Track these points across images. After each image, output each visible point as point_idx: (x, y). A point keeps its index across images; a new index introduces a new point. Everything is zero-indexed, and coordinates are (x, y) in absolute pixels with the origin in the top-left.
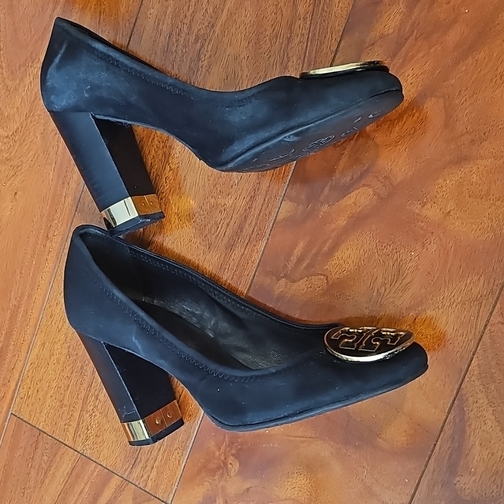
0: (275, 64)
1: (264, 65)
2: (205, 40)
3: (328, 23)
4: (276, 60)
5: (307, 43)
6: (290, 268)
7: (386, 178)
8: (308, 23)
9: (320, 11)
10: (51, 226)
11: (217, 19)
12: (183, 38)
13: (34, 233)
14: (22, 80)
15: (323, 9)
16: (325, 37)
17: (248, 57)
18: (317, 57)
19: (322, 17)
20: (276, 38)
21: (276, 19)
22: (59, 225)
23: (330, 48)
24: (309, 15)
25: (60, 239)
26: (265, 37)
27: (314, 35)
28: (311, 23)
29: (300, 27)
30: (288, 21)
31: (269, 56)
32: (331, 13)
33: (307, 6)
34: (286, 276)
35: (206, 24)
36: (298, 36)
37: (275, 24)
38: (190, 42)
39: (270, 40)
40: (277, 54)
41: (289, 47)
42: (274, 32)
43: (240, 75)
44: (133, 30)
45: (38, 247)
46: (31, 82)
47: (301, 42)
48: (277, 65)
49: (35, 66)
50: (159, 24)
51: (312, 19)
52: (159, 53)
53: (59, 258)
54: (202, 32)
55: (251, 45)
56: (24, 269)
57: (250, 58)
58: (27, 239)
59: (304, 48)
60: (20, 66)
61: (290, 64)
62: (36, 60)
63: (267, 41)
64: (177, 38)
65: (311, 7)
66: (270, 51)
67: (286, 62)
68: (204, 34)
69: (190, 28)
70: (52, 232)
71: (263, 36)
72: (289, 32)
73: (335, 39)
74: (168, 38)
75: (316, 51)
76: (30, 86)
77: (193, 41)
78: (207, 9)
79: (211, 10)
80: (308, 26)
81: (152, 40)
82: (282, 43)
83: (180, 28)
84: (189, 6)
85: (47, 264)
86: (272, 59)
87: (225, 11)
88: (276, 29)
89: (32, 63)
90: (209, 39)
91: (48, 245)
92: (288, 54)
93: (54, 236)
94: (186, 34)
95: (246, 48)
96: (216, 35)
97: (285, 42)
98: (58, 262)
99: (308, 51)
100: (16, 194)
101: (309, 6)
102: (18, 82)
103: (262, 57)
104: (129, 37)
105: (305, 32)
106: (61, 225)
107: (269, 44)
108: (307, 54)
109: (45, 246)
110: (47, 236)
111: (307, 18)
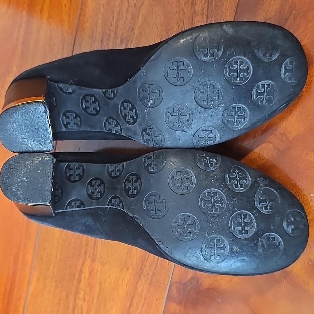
2: (128, 41)
3: (221, 16)
7: (283, 134)
8: (205, 17)
9: (213, 6)
11: (134, 24)
12: (112, 42)
15: (216, 4)
19: (216, 11)
21: (180, 17)
24: (205, 11)
28: (207, 17)
29: (199, 22)
30: (189, 18)
32: (222, 7)
33: (203, 4)
35: (127, 28)
37: (180, 22)
42: (179, 28)
51: (208, 14)
54: (125, 36)
65: (206, 4)
68: (127, 37)
69: (116, 33)
77: (119, 43)
78: (126, 18)
79: (130, 17)
80: (205, 20)
83: (108, 34)
87: (141, 17)
88: (181, 25)
90: (131, 40)
96: (136, 36)
101: (204, 4)
111: (203, 13)
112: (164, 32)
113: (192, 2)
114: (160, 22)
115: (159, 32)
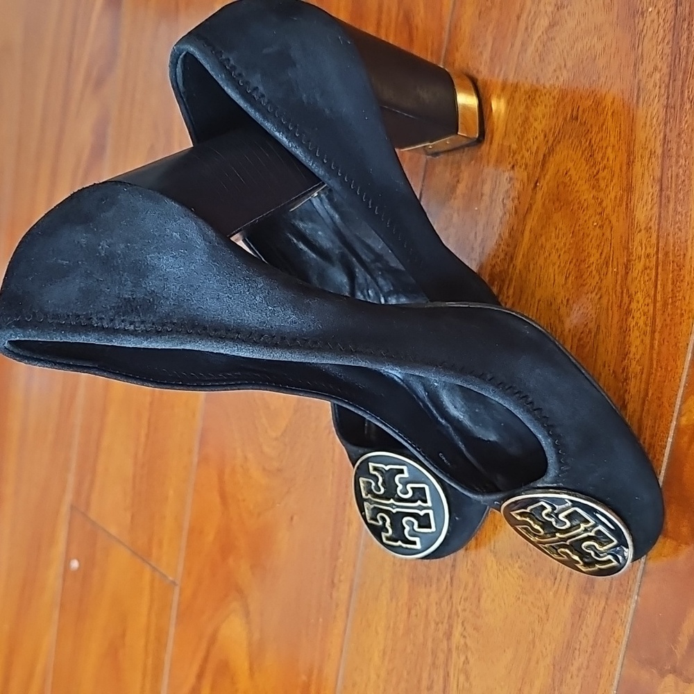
1: (593, 311)
3: (687, 232)
4: (610, 302)
5: (657, 269)
6: (679, 656)
8: (654, 236)
15: (675, 210)
17: (568, 300)
18: (675, 291)
19: (676, 223)
20: (607, 267)
21: (603, 234)
24: (653, 222)
26: (589, 267)
27: (666, 254)
28: (658, 236)
29: (641, 244)
30: (622, 237)
31: (598, 296)
32: (689, 215)
33: (649, 208)
34: (674, 671)
36: (640, 258)
37: (603, 244)
39: (598, 271)
41: (629, 278)
42: (603, 257)
43: (559, 330)
47: (646, 269)
48: (614, 309)
51: (658, 229)
55: (570, 281)
59: (653, 278)
61: (634, 306)
63: (594, 272)
65: (656, 209)
66: (600, 289)
67: (627, 303)
71: (586, 266)
72: (626, 254)
80: (654, 240)
82: (617, 273)
84: (476, 233)
86: (604, 301)
87: (527, 233)
88: (605, 251)
92: (628, 290)
95: (563, 286)
97: (622, 271)
99: (659, 283)
100: (292, 518)
101: (651, 209)
103: (588, 299)
105: (652, 251)
107: (597, 278)
108: (659, 287)
110: (333, 582)
111: (650, 228)
112: (572, 265)
113: (627, 204)
114: (565, 244)
115: (562, 265)
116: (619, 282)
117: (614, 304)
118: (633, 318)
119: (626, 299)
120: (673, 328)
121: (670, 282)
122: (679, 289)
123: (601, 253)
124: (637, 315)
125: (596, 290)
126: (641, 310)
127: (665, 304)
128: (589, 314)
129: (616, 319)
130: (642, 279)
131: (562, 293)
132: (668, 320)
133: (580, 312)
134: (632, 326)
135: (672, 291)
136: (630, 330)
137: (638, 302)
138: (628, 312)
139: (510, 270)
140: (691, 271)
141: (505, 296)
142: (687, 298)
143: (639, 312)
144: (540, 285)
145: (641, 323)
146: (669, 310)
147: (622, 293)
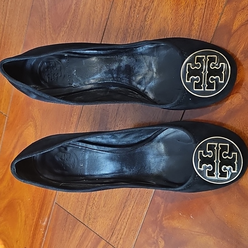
0: (186, 22)
1: (180, 23)
2: (149, 10)
5: (205, 9)
10: (73, 110)
12: (137, 9)
13: (65, 113)
14: (59, 34)
16: (215, 5)
17: (172, 18)
20: (188, 7)
22: (77, 109)
23: (218, 12)
25: (77, 117)
26: (181, 7)
27: (209, 4)
31: (183, 17)
35: (149, 1)
36: (199, 5)
38: (141, 11)
39: (184, 8)
40: (187, 16)
41: (195, 12)
42: (186, 4)
43: (167, 29)
44: (112, 5)
45: (67, 120)
46: (63, 35)
47: (201, 9)
48: (188, 22)
49: (65, 27)
50: (125, 2)
52: (125, 18)
53: (77, 127)
54: (147, 5)
56: (61, 131)
57: (173, 19)
58: (62, 116)
59: (203, 13)
60: (58, 27)
61: (195, 21)
62: (65, 24)
63: (182, 9)
64: (134, 9)
66: (184, 15)
67: (193, 21)
69: (141, 3)
70: (73, 113)
71: (180, 6)
72: (195, 3)
73: (221, 6)
74: (129, 9)
75: (210, 14)
76: (63, 38)
81: (122, 10)
82: (191, 10)
83: (135, 3)
85: (71, 129)
86: (185, 19)
88: (187, 2)
89: (64, 25)
90: (151, 9)
91: (72, 119)
92: (194, 16)
93: (74, 115)
94: (139, 7)
95: (171, 13)
96: (155, 6)
98: (76, 129)
99: (205, 14)
102: (57, 35)
103: (179, 18)
104: (110, 10)
105: (204, 3)
106: (78, 110)
107: (183, 11)
108: (205, 15)
109: (70, 120)
110: (71, 115)
116: (191, 13)
117: (188, 21)
118: (194, 26)
119: (192, 19)
120: (207, 31)
121: (209, 14)
122: (211, 17)
123: (186, 2)
124: (195, 25)
125: (182, 15)
126: (197, 23)
127: (206, 22)
128: (179, 24)
129: (188, 26)
130: (199, 12)
131: (170, 16)
132: (206, 27)
133: (176, 23)
134: (193, 29)
135: (209, 17)
136: (192, 30)
137: (197, 21)
138: (193, 24)
139: (152, 6)
140: (217, 11)
141: (149, 16)
142: (214, 20)
143: (196, 24)
144: (162, 12)
145: (196, 28)
146: (207, 24)
147: (192, 17)
